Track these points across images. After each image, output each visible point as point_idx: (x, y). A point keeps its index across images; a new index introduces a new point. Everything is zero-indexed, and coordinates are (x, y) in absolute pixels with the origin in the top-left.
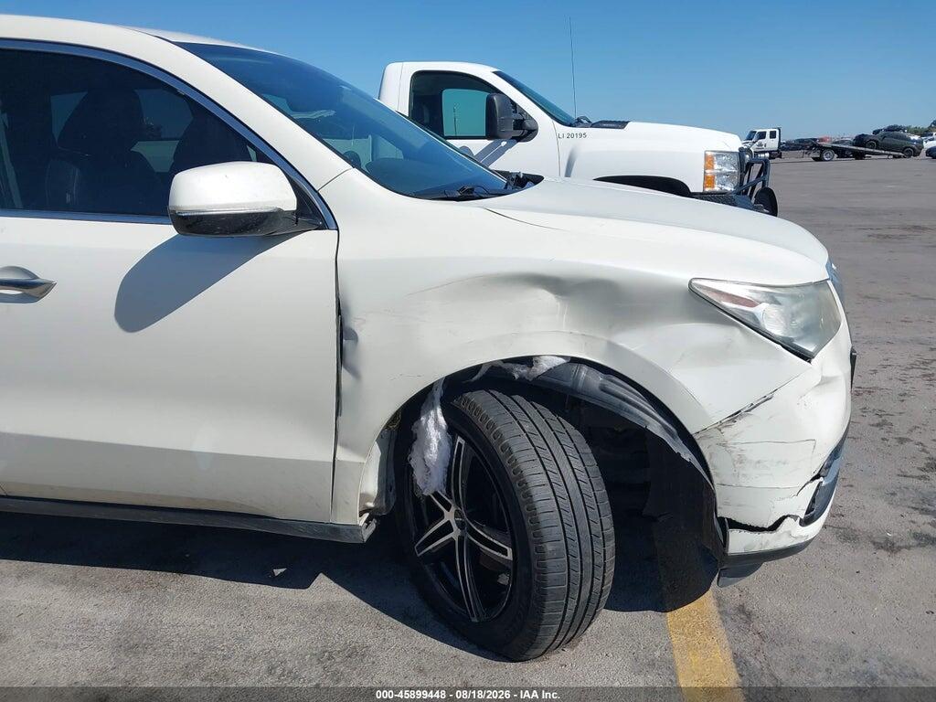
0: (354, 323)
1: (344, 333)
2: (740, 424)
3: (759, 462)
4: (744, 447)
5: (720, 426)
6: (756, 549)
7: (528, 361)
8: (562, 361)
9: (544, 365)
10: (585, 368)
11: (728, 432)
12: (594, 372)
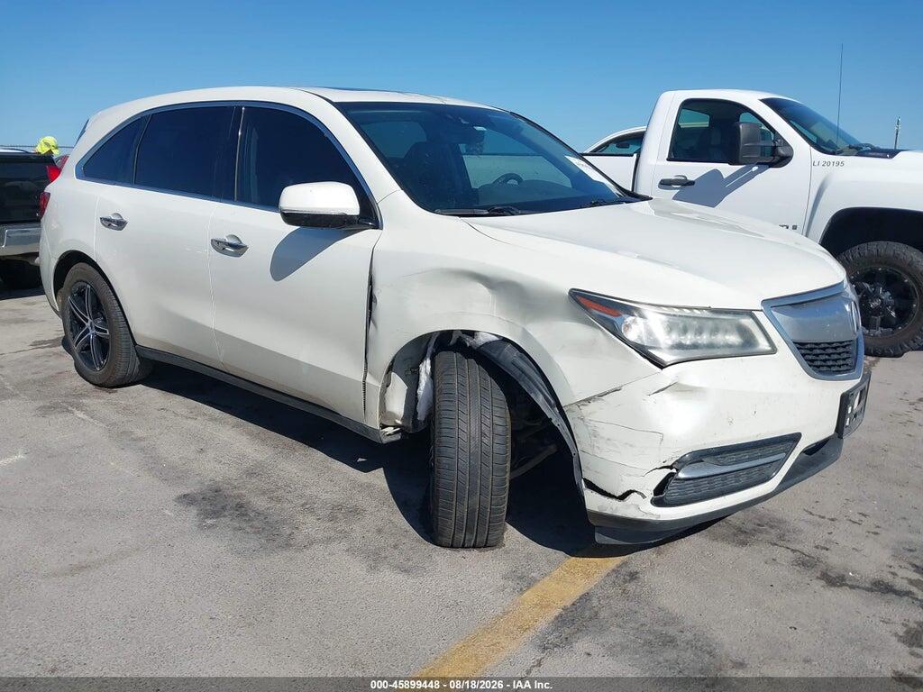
0: (377, 293)
1: (371, 299)
2: (593, 405)
3: (609, 439)
4: (596, 424)
5: (578, 404)
6: (608, 512)
7: (472, 334)
8: (495, 338)
9: (482, 339)
10: (509, 346)
11: (585, 410)
12: (514, 349)
